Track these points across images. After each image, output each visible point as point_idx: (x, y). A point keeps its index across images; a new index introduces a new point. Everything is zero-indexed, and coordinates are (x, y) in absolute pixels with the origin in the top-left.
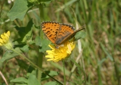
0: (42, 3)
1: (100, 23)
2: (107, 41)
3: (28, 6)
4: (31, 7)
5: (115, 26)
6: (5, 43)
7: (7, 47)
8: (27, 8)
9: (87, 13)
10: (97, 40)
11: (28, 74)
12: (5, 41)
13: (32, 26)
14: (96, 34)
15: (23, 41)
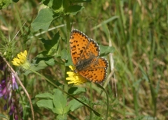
0: (68, 13)
1: (140, 43)
2: (148, 63)
3: (54, 16)
4: (56, 17)
5: (156, 48)
6: (22, 63)
7: (24, 67)
8: (52, 19)
9: (126, 32)
10: (137, 61)
11: (55, 90)
12: (22, 61)
13: (58, 38)
14: (136, 56)
15: (49, 54)
